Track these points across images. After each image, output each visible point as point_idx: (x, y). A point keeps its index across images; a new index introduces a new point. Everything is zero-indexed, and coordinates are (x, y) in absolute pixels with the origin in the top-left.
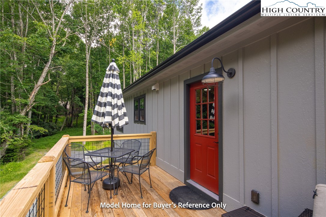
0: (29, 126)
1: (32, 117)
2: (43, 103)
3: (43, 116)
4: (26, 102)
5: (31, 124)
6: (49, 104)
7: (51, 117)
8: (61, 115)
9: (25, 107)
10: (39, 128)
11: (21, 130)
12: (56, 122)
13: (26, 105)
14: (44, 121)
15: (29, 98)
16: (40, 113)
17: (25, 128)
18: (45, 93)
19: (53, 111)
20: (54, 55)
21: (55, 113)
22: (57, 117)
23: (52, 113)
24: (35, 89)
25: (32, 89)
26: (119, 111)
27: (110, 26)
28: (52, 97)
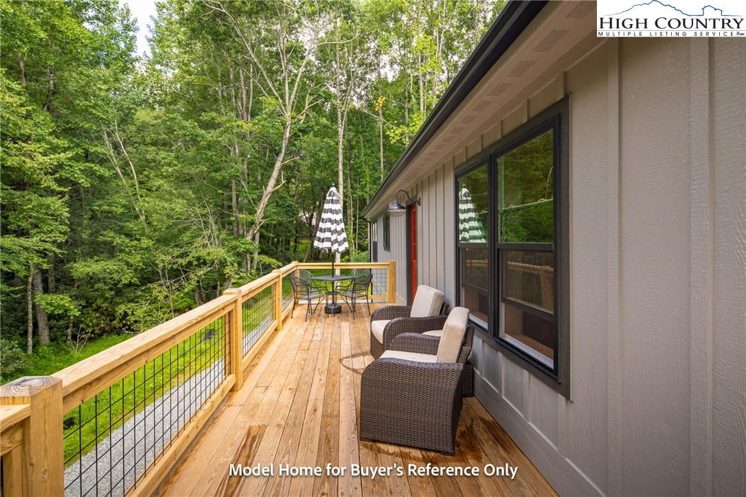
0: (256, 256)
1: (260, 242)
2: (275, 218)
3: (276, 240)
4: (253, 220)
5: (259, 254)
6: (285, 219)
7: (288, 242)
8: (303, 238)
9: (252, 226)
10: (270, 259)
11: (247, 264)
12: (295, 251)
13: (252, 223)
14: (277, 249)
15: (256, 212)
16: (271, 235)
17: (252, 260)
18: (277, 199)
19: (290, 231)
20: (289, 138)
21: (292, 235)
22: (296, 241)
23: (289, 234)
24: (263, 198)
25: (260, 198)
26: (338, 237)
27: (381, 64)
28: (288, 206)
